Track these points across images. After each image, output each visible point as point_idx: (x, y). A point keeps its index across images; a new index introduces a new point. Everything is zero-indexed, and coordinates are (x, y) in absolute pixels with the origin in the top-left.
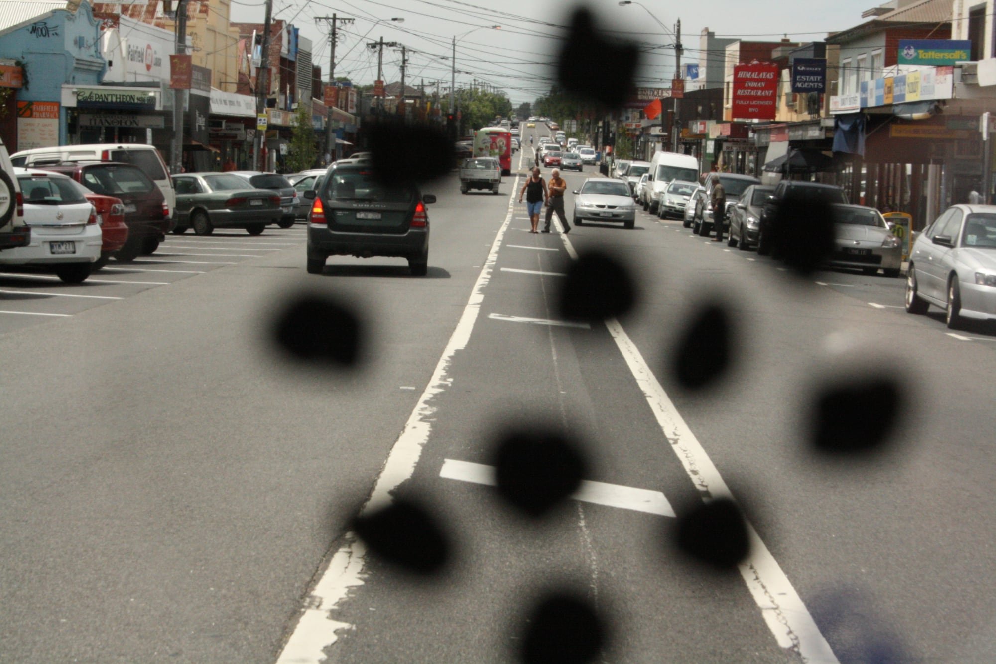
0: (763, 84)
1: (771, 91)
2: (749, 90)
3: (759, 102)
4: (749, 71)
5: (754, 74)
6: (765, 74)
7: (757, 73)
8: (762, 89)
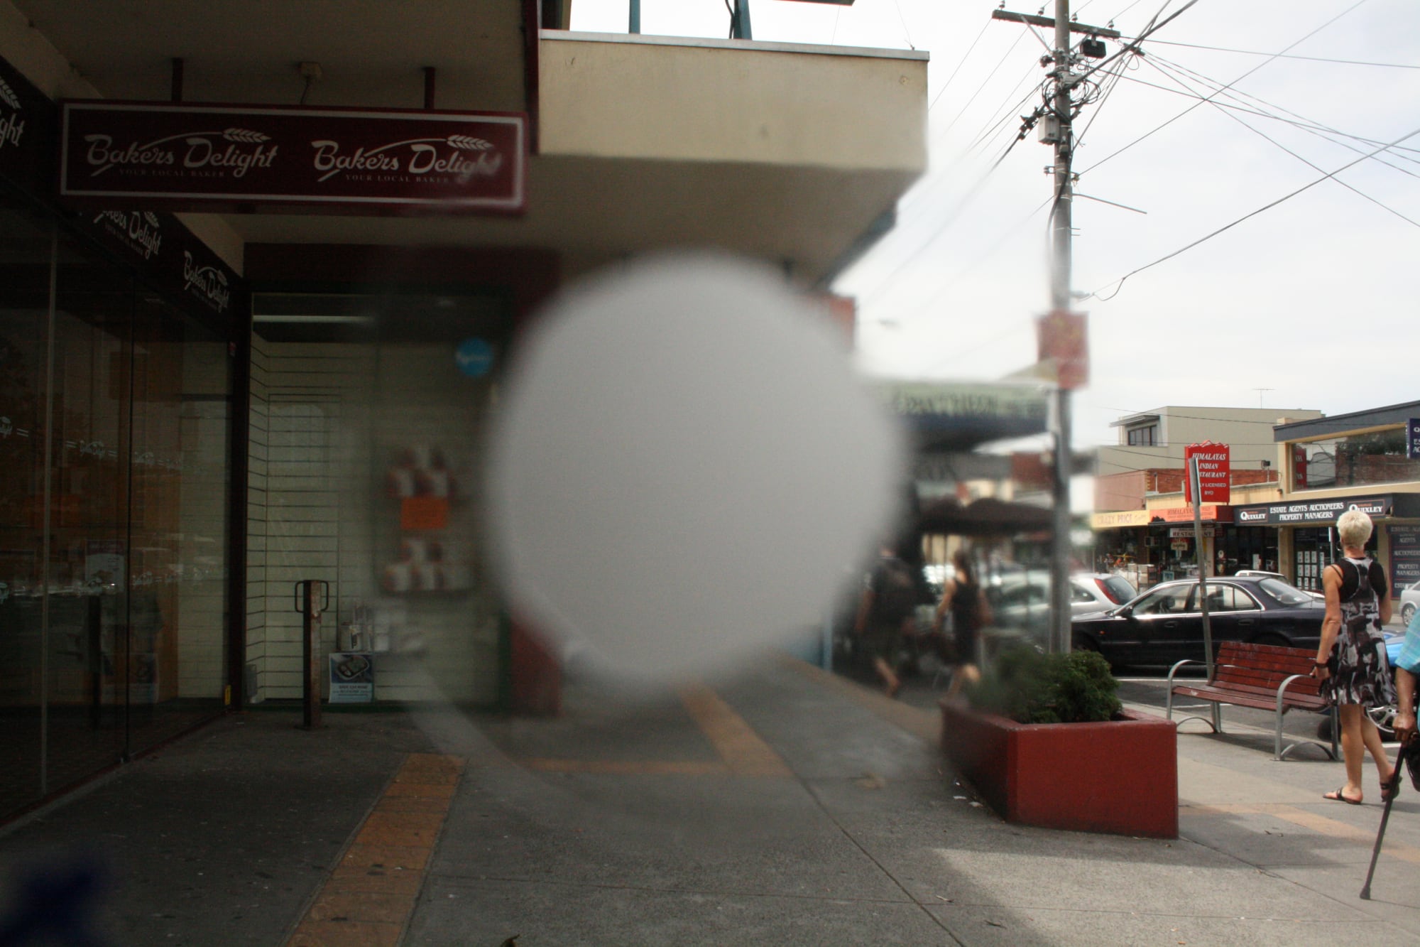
0: (1217, 466)
1: (1224, 473)
2: (1204, 473)
3: (1213, 485)
4: (1202, 453)
5: (1207, 456)
6: (1217, 455)
7: (1210, 455)
8: (1216, 471)
